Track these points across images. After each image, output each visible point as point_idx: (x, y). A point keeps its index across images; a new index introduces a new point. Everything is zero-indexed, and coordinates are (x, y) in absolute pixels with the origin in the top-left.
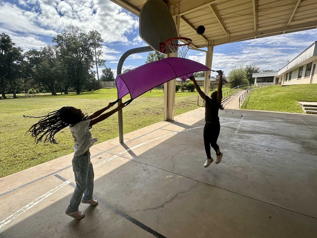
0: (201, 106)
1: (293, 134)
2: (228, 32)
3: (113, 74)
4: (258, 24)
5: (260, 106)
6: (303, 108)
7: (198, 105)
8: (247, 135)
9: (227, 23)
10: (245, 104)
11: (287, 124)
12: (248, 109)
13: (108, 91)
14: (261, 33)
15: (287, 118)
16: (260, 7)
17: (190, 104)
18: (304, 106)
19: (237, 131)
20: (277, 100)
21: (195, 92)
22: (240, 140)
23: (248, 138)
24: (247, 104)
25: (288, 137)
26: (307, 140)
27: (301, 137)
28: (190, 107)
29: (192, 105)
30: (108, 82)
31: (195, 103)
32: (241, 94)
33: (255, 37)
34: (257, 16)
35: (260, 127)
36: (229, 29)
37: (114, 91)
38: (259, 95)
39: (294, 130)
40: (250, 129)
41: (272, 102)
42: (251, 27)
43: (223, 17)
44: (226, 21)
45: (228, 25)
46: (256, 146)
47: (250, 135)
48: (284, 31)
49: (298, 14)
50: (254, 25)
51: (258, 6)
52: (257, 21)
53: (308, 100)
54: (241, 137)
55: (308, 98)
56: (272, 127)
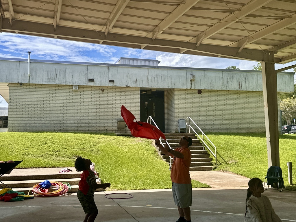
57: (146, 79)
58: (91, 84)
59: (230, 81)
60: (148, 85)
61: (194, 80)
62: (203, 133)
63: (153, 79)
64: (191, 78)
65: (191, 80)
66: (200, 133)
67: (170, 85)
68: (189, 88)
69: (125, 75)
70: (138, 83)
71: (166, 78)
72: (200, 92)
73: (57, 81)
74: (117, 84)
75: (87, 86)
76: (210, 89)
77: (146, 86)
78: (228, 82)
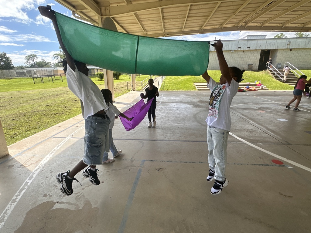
0: (130, 90)
1: (190, 101)
2: (145, 30)
3: (11, 61)
4: (165, 28)
5: (172, 88)
6: (196, 87)
7: (128, 90)
8: (166, 104)
9: (145, 24)
10: (162, 87)
11: (187, 97)
12: (165, 90)
13: (9, 82)
14: (168, 34)
15: (187, 93)
16: (165, 17)
17: (121, 90)
18: (197, 85)
19: (160, 103)
20: (182, 83)
21: (120, 79)
22: (163, 107)
23: (167, 105)
24: (163, 87)
25: (187, 102)
26: (195, 103)
27: (193, 102)
28: (122, 92)
29: (122, 90)
30: (8, 71)
31: (125, 88)
32: (159, 80)
33: (164, 36)
34: (164, 23)
35: (173, 100)
36: (146, 28)
37: (20, 82)
38: (171, 79)
39: (190, 99)
40: (168, 101)
41: (179, 84)
42: (161, 29)
43: (141, 19)
44: (143, 23)
45: (145, 26)
46: (172, 108)
47: (168, 104)
48: (181, 34)
49: (187, 24)
50: (162, 28)
51: (164, 16)
52: (164, 25)
53: (199, 82)
54: (163, 105)
55: (199, 81)
56: (180, 99)
57: (265, 45)
58: (239, 49)
59: (309, 43)
60: (266, 48)
61: (290, 44)
62: (297, 69)
63: (269, 45)
64: (289, 43)
65: (288, 44)
66: (294, 69)
67: (277, 47)
68: (286, 48)
69: (255, 44)
70: (261, 47)
71: (275, 44)
72: (291, 50)
73: (225, 49)
74: (251, 48)
75: (238, 51)
76: (297, 48)
77: (264, 48)
78: (308, 43)
